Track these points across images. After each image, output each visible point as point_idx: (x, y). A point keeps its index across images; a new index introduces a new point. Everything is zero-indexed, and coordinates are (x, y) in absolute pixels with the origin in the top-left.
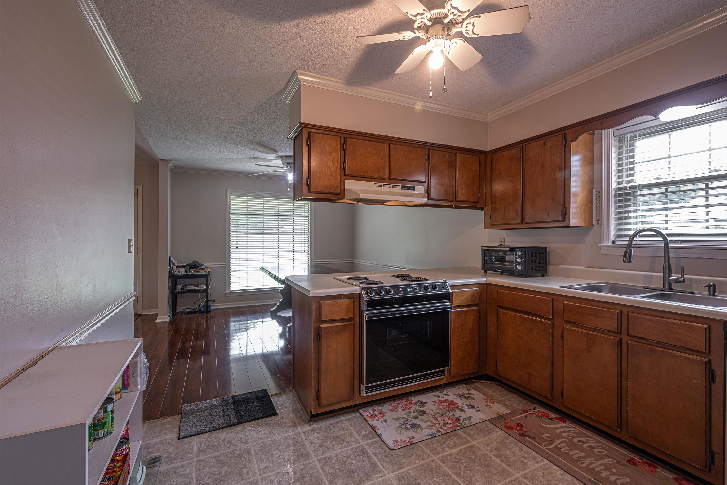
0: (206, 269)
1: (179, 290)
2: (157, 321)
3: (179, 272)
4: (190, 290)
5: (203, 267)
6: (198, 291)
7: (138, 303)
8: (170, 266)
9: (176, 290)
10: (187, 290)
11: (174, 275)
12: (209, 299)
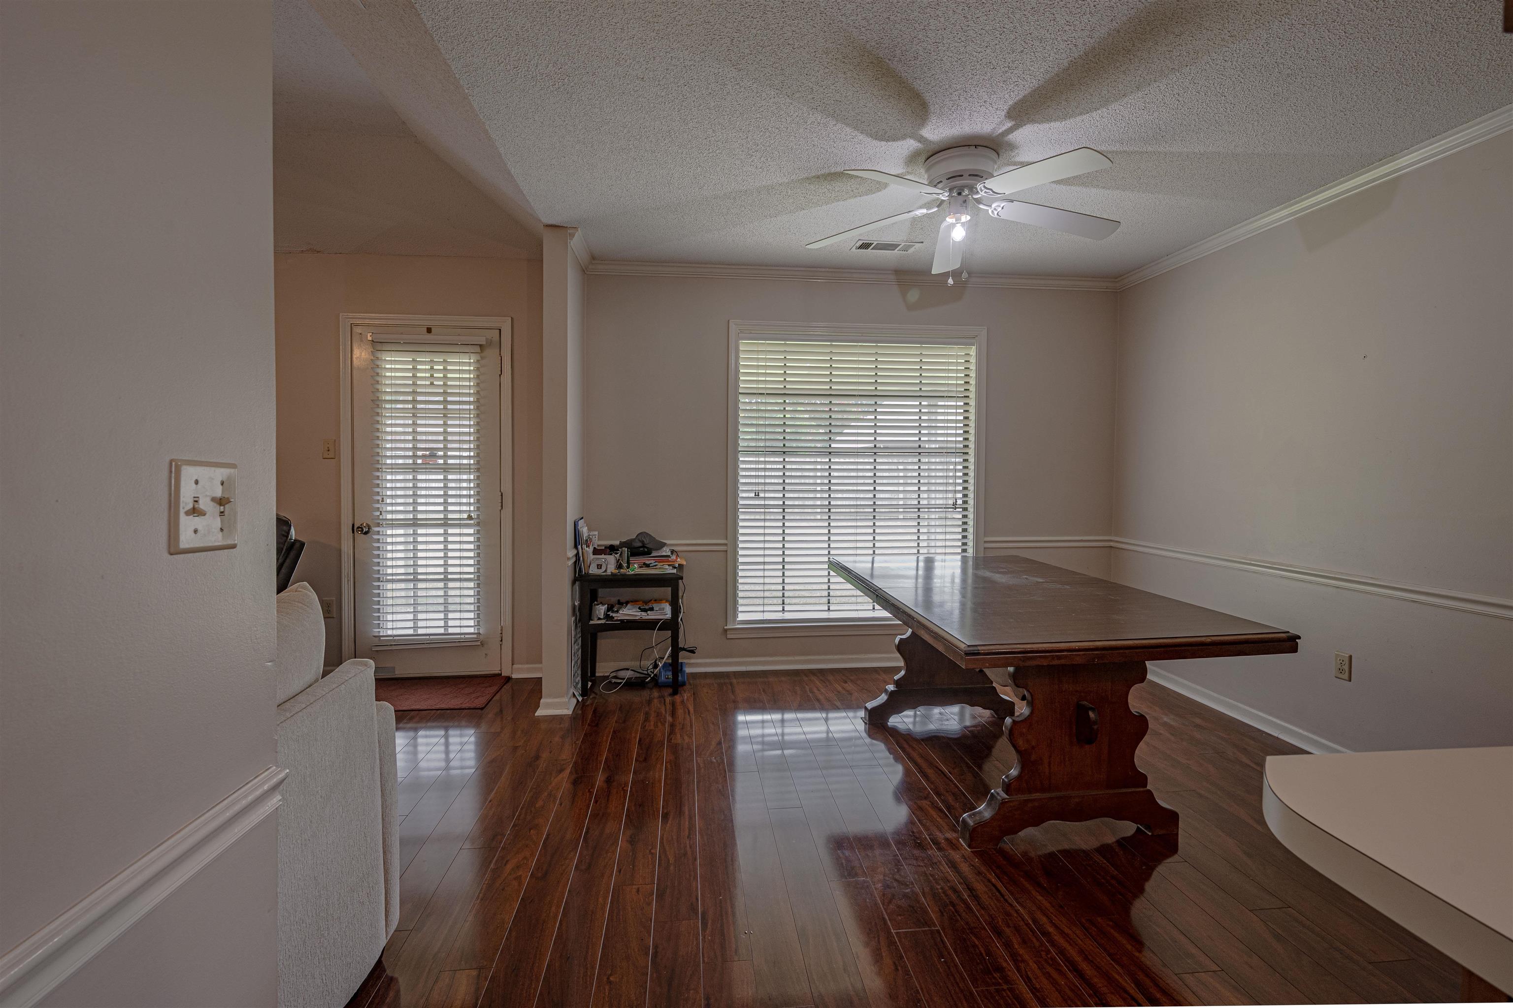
0: (674, 557)
1: (599, 619)
2: (539, 713)
3: (599, 566)
4: (629, 621)
5: (666, 551)
6: (650, 625)
7: (503, 646)
8: (576, 547)
9: (590, 619)
10: (622, 621)
11: (587, 575)
12: (681, 645)
